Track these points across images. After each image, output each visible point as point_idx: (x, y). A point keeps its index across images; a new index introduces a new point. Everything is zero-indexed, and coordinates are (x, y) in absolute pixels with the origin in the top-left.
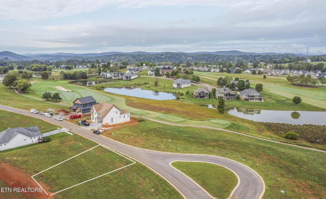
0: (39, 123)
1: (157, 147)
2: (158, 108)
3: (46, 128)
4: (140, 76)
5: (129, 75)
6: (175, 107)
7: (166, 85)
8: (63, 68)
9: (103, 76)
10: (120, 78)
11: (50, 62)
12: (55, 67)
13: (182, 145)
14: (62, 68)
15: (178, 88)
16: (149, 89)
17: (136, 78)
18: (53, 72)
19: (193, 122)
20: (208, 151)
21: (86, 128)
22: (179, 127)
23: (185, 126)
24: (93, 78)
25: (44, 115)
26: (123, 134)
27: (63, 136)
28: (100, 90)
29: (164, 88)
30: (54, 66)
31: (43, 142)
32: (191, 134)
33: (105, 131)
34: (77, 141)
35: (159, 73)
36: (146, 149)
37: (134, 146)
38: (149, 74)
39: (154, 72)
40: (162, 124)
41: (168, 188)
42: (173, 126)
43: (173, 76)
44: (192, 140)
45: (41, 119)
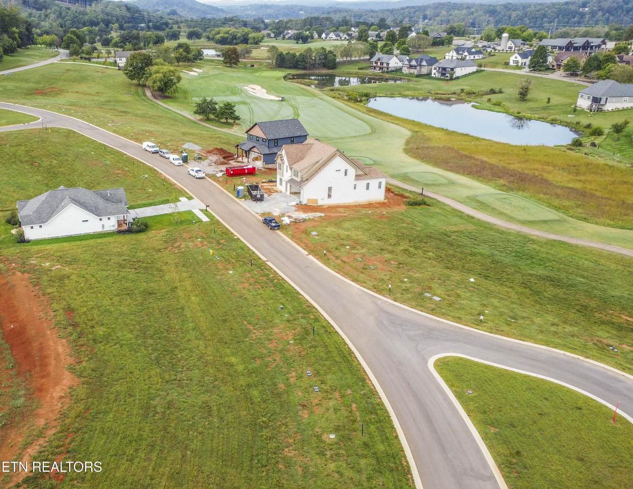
0: (146, 178)
1: (421, 294)
2: (492, 167)
3: (155, 196)
4: (483, 69)
5: (449, 66)
6: (549, 173)
7: (555, 100)
8: (290, 38)
9: (379, 64)
10: (424, 71)
11: (266, 21)
12: (272, 35)
13: (507, 303)
14: (288, 39)
15: (591, 111)
16: (496, 108)
17: (470, 74)
18: (262, 46)
19: (590, 227)
20: (590, 344)
21: (250, 208)
22: (527, 239)
23: (552, 237)
24: (350, 69)
25: (169, 158)
26: (343, 237)
27: (181, 222)
28: (356, 101)
29: (544, 108)
30: (270, 32)
31: (129, 231)
32: (559, 270)
33: (296, 222)
34: (209, 242)
35: (545, 61)
36: (383, 295)
37: (353, 281)
38: (511, 63)
39: (530, 58)
40: (479, 220)
41: (382, 442)
42: (509, 234)
43: (590, 72)
44: (550, 291)
45: (155, 170)
